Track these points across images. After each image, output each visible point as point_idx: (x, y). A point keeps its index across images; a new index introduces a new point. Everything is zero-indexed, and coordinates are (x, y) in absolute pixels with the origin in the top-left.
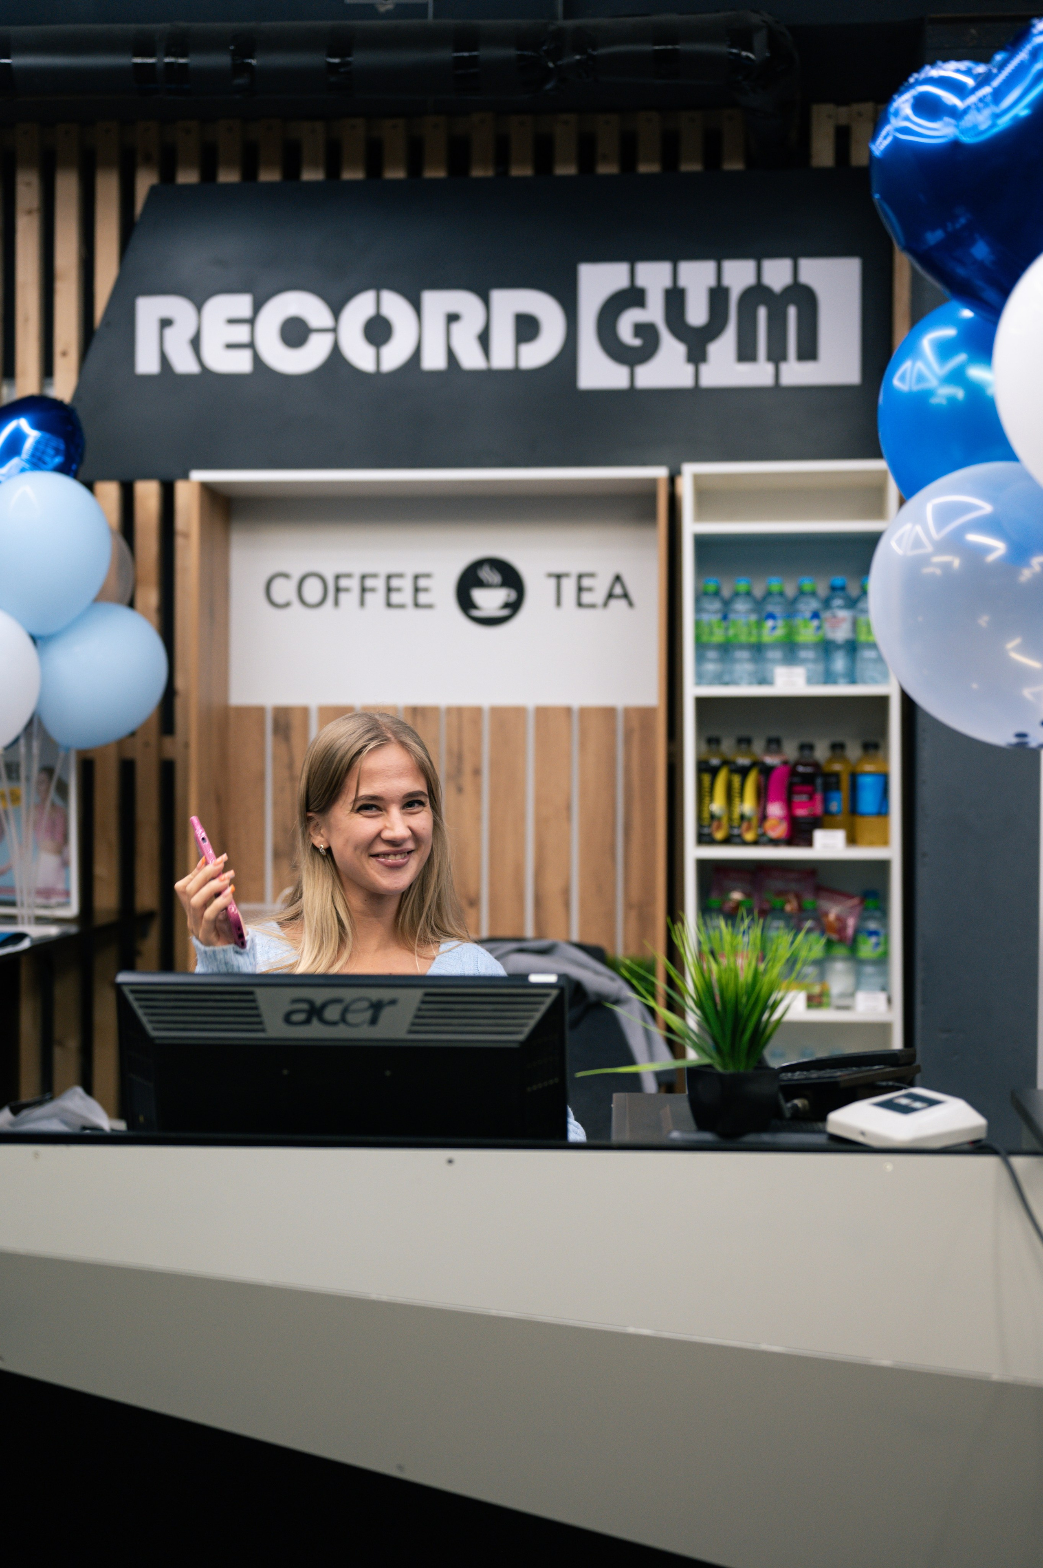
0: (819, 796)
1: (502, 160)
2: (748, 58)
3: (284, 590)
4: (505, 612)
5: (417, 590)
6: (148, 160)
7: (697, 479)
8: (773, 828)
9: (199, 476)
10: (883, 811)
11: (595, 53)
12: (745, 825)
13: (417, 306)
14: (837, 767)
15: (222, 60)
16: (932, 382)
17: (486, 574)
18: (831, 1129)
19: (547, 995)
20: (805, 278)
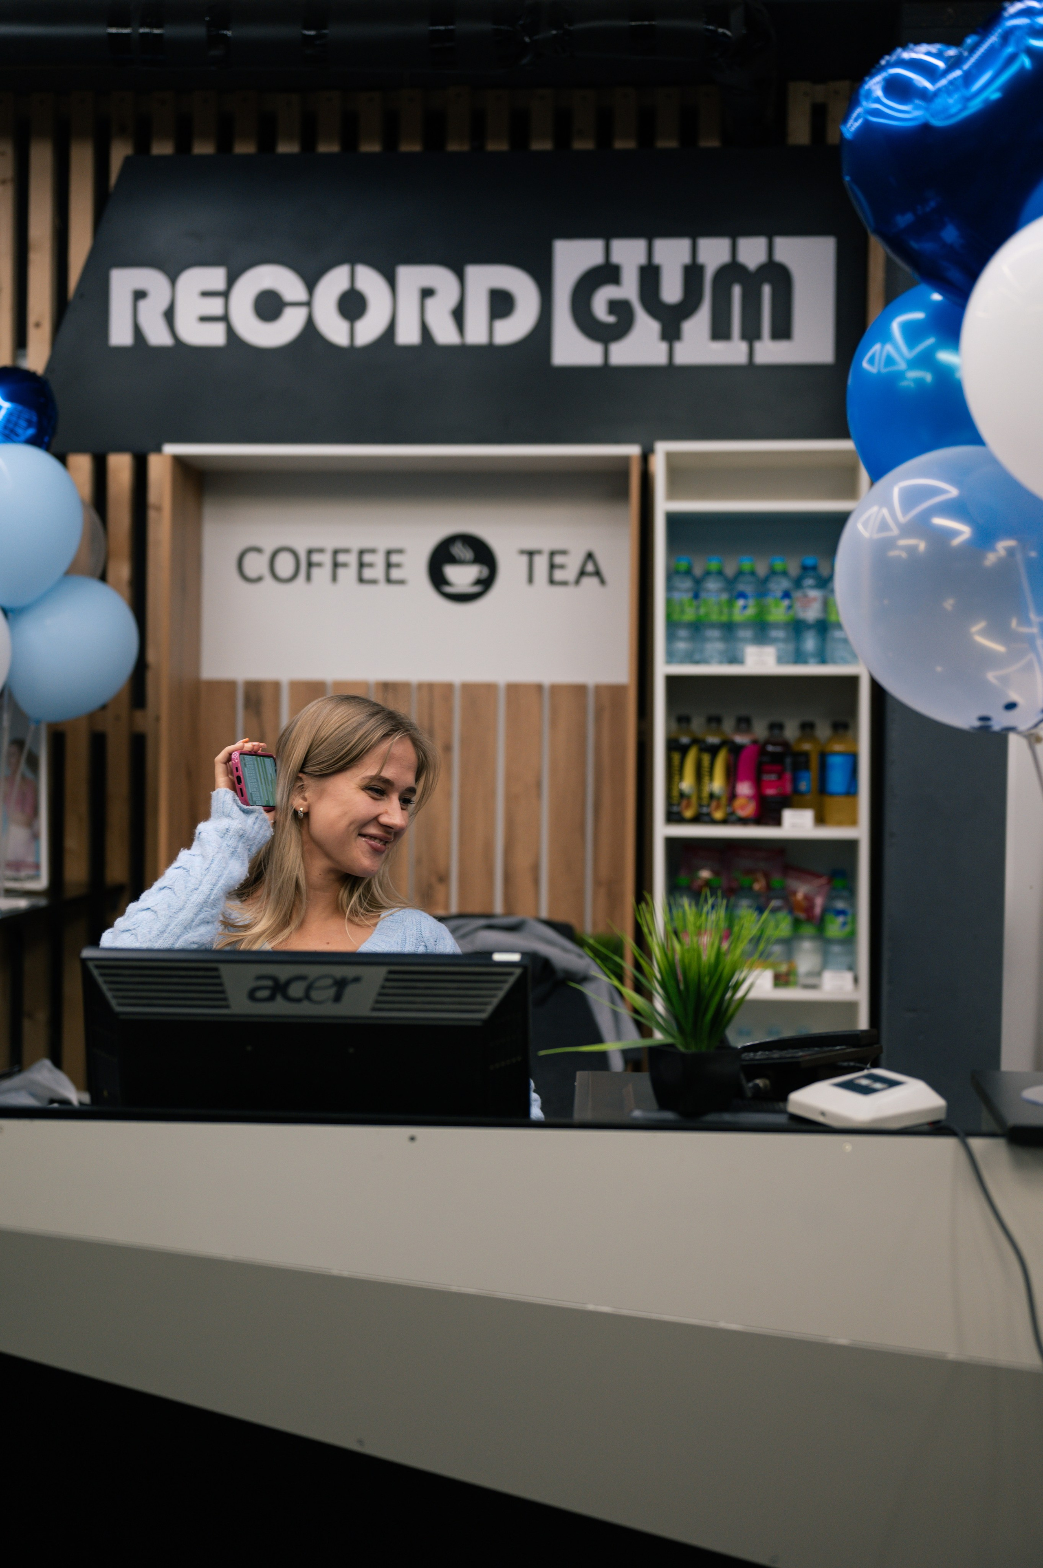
1: (478, 134)
2: (724, 34)
3: (256, 565)
4: (476, 589)
5: (389, 565)
6: (122, 131)
7: (670, 457)
9: (171, 449)
11: (572, 28)
12: (714, 804)
13: (392, 281)
15: (198, 31)
16: (902, 365)
17: (458, 550)
18: (792, 1108)
19: (510, 974)
20: (780, 256)
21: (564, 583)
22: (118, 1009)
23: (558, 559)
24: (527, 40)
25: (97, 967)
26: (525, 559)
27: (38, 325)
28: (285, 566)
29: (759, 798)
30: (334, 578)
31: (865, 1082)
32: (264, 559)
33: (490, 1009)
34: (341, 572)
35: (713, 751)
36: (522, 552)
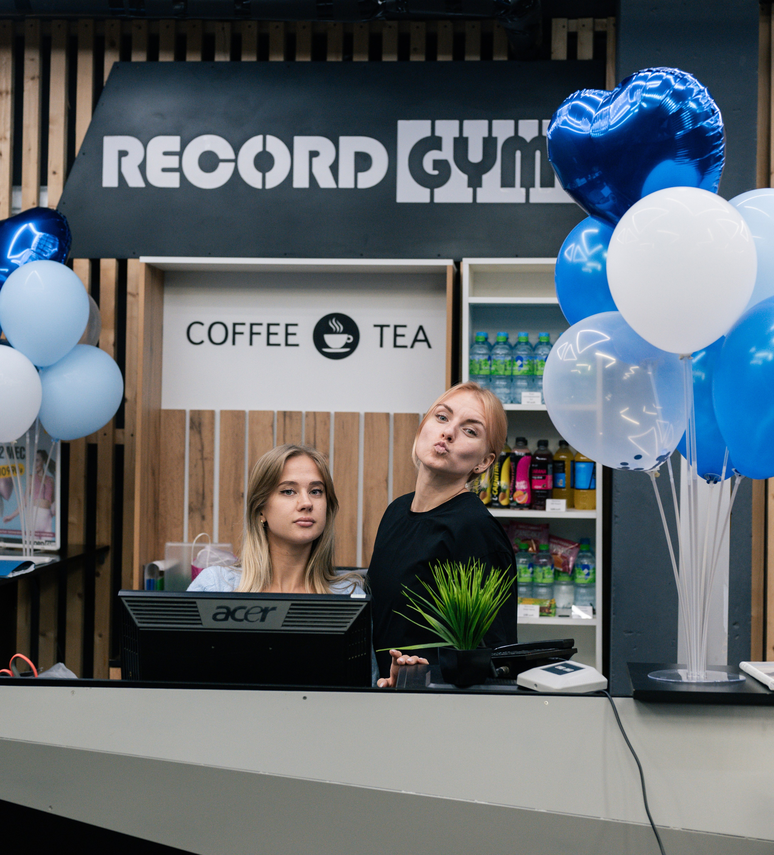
0: (549, 477)
1: (348, 53)
3: (199, 333)
4: (346, 350)
5: (287, 334)
6: (112, 46)
9: (145, 259)
10: (592, 488)
14: (563, 457)
16: (584, 259)
17: (334, 324)
18: (519, 683)
19: (361, 605)
21: (404, 347)
22: (139, 625)
23: (400, 331)
25: (127, 601)
26: (378, 330)
27: (55, 173)
28: (218, 333)
29: (531, 491)
30: (251, 342)
31: (561, 668)
32: (205, 329)
33: (349, 625)
34: (256, 338)
36: (377, 326)
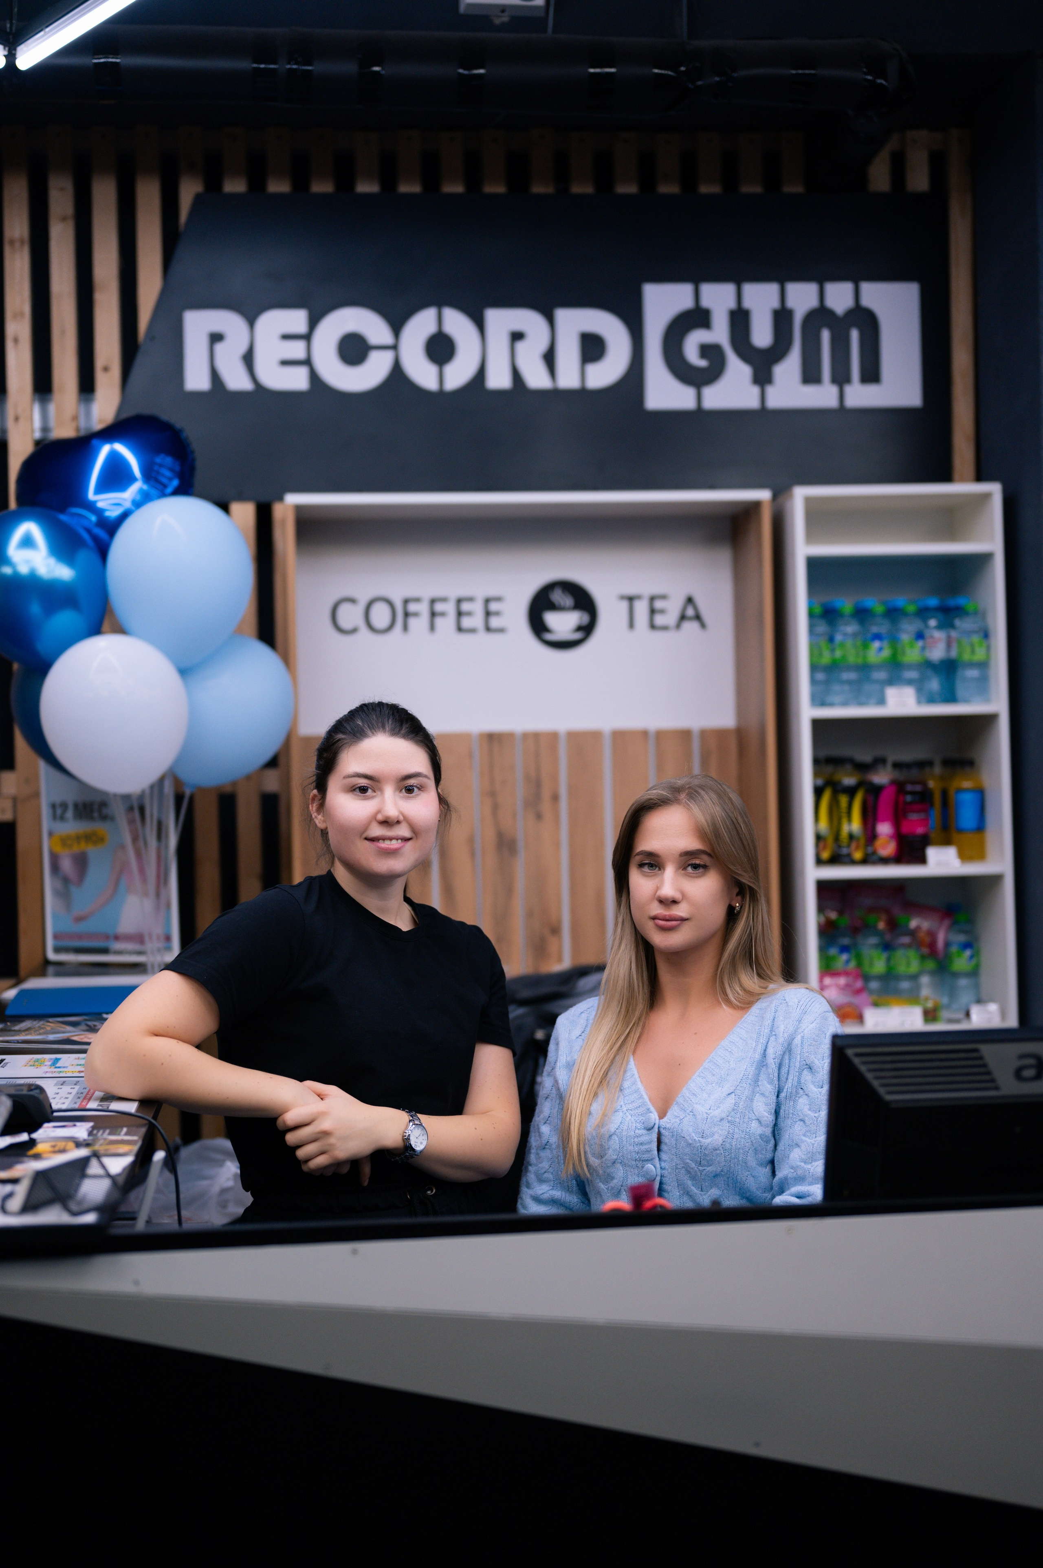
1: (562, 177)
2: (881, 84)
3: (350, 616)
4: (578, 636)
5: (488, 614)
6: (192, 168)
7: (808, 500)
8: (884, 847)
9: (293, 499)
11: (735, 75)
12: (854, 845)
13: (480, 324)
15: (349, 68)
17: (557, 596)
20: (867, 301)
21: (665, 628)
22: (889, 1098)
23: (658, 604)
24: (690, 86)
25: (856, 1055)
26: (625, 605)
27: (106, 369)
28: (381, 615)
30: (432, 627)
32: (359, 609)
34: (439, 621)
35: (851, 792)
36: (623, 598)
